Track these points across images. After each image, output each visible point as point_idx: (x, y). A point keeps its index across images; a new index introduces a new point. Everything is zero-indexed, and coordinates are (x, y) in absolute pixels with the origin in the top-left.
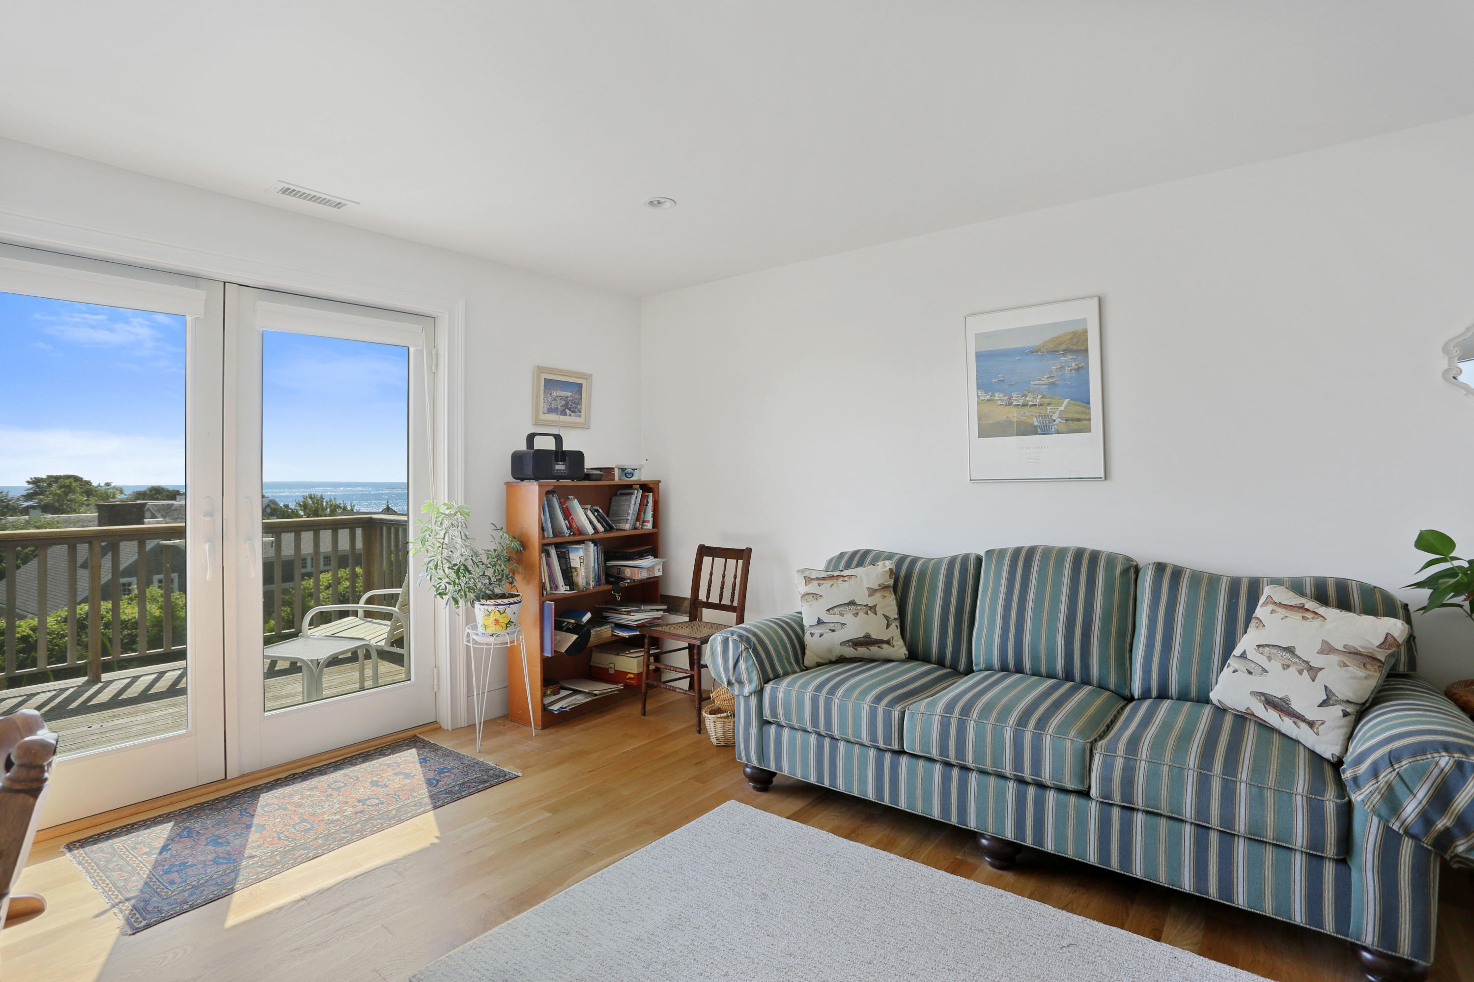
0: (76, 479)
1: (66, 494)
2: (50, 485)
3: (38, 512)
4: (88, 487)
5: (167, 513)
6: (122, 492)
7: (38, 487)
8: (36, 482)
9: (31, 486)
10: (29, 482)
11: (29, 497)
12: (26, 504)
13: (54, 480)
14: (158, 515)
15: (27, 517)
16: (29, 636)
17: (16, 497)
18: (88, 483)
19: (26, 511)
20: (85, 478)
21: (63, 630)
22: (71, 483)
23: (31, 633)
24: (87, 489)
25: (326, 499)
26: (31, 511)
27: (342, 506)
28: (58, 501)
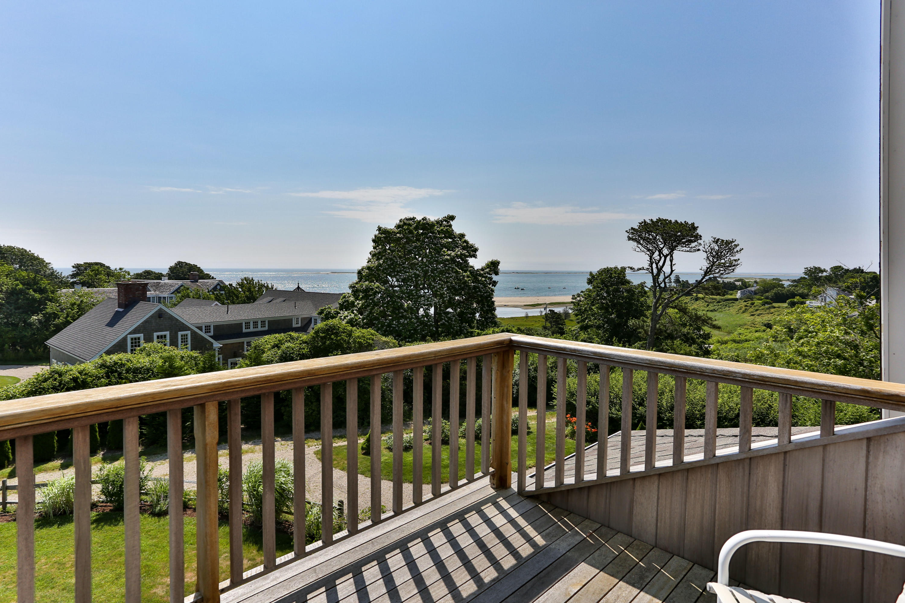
0: (102, 265)
1: (96, 275)
2: (86, 269)
3: (80, 286)
4: (108, 270)
5: (157, 288)
6: (129, 274)
7: (79, 270)
8: (77, 266)
9: (74, 269)
10: (73, 267)
11: (73, 276)
12: (72, 280)
13: (89, 265)
14: (151, 289)
15: (73, 290)
16: (77, 378)
17: (66, 276)
18: (108, 268)
19: (73, 285)
20: (107, 265)
21: (100, 374)
22: (99, 268)
23: (79, 375)
24: (109, 272)
25: (256, 280)
26: (76, 286)
27: (266, 285)
28: (91, 279)
